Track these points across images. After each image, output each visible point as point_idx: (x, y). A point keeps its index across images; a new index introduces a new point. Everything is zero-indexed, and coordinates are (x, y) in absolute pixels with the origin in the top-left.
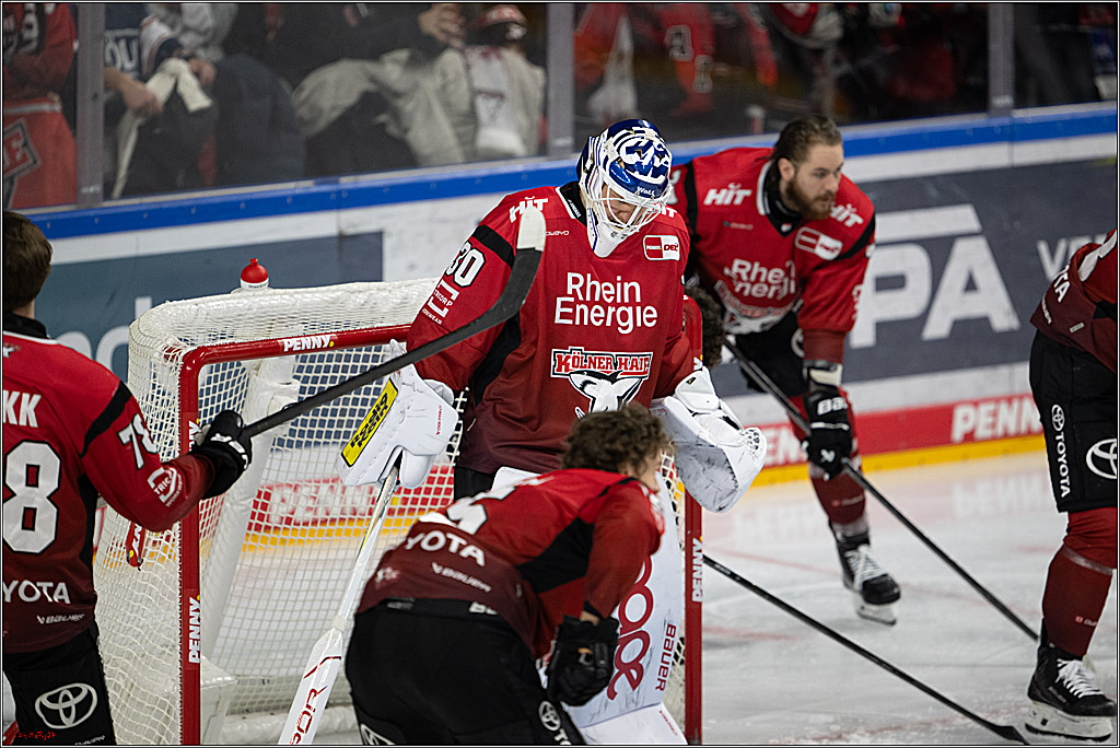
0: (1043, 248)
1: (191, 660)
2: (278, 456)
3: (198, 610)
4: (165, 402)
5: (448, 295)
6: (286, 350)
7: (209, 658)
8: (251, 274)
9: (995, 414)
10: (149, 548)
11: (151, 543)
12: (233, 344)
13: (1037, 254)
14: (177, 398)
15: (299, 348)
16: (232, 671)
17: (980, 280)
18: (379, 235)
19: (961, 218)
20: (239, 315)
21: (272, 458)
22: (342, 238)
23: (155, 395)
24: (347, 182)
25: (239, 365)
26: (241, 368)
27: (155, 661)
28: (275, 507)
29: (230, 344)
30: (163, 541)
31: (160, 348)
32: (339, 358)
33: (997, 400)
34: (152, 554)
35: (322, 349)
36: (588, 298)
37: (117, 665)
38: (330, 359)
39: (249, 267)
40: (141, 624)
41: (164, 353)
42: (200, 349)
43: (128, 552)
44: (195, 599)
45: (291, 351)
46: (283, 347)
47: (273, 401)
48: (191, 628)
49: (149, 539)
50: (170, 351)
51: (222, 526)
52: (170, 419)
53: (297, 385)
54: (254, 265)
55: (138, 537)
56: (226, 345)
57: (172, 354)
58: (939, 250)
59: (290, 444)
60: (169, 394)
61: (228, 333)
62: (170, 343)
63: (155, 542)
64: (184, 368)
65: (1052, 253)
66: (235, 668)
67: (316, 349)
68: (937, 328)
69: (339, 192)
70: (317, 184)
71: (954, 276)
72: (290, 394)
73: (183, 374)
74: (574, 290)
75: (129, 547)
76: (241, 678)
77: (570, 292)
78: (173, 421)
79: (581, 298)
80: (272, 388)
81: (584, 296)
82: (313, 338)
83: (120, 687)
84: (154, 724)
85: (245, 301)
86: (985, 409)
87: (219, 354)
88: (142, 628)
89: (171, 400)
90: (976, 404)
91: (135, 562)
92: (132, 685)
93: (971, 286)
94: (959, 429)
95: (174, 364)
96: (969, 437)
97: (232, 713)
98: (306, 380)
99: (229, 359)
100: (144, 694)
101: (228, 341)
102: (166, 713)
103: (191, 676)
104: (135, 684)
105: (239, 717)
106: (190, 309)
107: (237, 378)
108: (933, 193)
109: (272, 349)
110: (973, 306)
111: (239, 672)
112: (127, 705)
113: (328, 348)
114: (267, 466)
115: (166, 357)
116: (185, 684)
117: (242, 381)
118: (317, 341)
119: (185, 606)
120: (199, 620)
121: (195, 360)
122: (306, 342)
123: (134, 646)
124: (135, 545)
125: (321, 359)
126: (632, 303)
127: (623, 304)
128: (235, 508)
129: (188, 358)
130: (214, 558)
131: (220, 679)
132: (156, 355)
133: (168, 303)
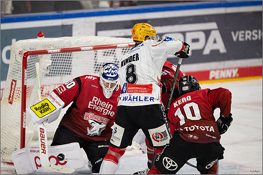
0: (233, 33)
1: (23, 127)
2: (46, 78)
3: (25, 115)
4: (19, 64)
5: (63, 89)
6: (49, 53)
7: (28, 127)
8: (40, 35)
9: (220, 73)
10: (14, 100)
11: (15, 98)
12: (36, 51)
13: (231, 35)
14: (22, 64)
15: (52, 52)
16: (33, 130)
17: (217, 40)
18: (71, 26)
19: (213, 25)
20: (38, 44)
21: (44, 79)
22: (63, 26)
23: (17, 63)
24: (64, 12)
25: (37, 56)
26: (38, 57)
27: (15, 127)
28: (45, 91)
29: (35, 51)
30: (18, 98)
31: (18, 51)
32: (62, 55)
33: (220, 70)
34: (15, 101)
35: (57, 53)
36: (97, 104)
37: (5, 128)
38: (59, 55)
39: (39, 33)
40: (12, 118)
41: (19, 52)
42: (28, 52)
43: (9, 101)
44: (25, 112)
45: (50, 53)
46: (48, 52)
47: (45, 65)
48: (24, 119)
49: (14, 97)
50: (20, 52)
51: (32, 95)
52: (20, 68)
53: (51, 61)
54: (40, 33)
55: (12, 97)
56: (34, 51)
57: (21, 53)
58: (207, 33)
59: (49, 76)
60: (20, 62)
61: (35, 48)
62: (21, 50)
63: (16, 98)
64: (24, 56)
65: (235, 34)
66: (34, 130)
67: (56, 53)
68: (207, 52)
69: (62, 15)
70: (57, 12)
71: (211, 39)
72: (49, 63)
73: (24, 58)
74: (94, 101)
75: (9, 99)
76: (35, 132)
77: (93, 101)
78: (21, 69)
79: (96, 103)
80: (45, 62)
81: (97, 103)
82: (55, 50)
83: (6, 133)
84: (14, 142)
85: (39, 41)
86: (218, 72)
87: (32, 53)
88: (12, 119)
89: (21, 64)
90: (215, 70)
91: (11, 103)
92: (9, 133)
93: (215, 42)
94: (211, 76)
95: (21, 55)
96: (214, 78)
97: (33, 140)
98: (53, 60)
99: (35, 54)
100: (12, 135)
101: (35, 50)
102: (17, 140)
103: (23, 131)
104: (10, 133)
105: (34, 141)
106: (26, 42)
107: (37, 59)
108: (206, 19)
109: (45, 52)
110: (215, 47)
111: (35, 130)
112: (8, 138)
113: (59, 52)
114: (43, 81)
115: (20, 54)
116: (22, 133)
117: (38, 60)
118: (56, 51)
119: (22, 114)
120: (26, 117)
121: (26, 54)
122: (54, 51)
123: (10, 123)
124: (11, 99)
125: (57, 55)
126: (109, 109)
127: (107, 108)
128: (35, 90)
129: (25, 54)
130: (30, 103)
131: (30, 132)
132: (17, 53)
133: (20, 40)
